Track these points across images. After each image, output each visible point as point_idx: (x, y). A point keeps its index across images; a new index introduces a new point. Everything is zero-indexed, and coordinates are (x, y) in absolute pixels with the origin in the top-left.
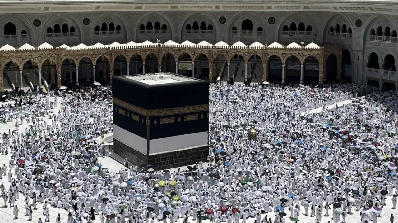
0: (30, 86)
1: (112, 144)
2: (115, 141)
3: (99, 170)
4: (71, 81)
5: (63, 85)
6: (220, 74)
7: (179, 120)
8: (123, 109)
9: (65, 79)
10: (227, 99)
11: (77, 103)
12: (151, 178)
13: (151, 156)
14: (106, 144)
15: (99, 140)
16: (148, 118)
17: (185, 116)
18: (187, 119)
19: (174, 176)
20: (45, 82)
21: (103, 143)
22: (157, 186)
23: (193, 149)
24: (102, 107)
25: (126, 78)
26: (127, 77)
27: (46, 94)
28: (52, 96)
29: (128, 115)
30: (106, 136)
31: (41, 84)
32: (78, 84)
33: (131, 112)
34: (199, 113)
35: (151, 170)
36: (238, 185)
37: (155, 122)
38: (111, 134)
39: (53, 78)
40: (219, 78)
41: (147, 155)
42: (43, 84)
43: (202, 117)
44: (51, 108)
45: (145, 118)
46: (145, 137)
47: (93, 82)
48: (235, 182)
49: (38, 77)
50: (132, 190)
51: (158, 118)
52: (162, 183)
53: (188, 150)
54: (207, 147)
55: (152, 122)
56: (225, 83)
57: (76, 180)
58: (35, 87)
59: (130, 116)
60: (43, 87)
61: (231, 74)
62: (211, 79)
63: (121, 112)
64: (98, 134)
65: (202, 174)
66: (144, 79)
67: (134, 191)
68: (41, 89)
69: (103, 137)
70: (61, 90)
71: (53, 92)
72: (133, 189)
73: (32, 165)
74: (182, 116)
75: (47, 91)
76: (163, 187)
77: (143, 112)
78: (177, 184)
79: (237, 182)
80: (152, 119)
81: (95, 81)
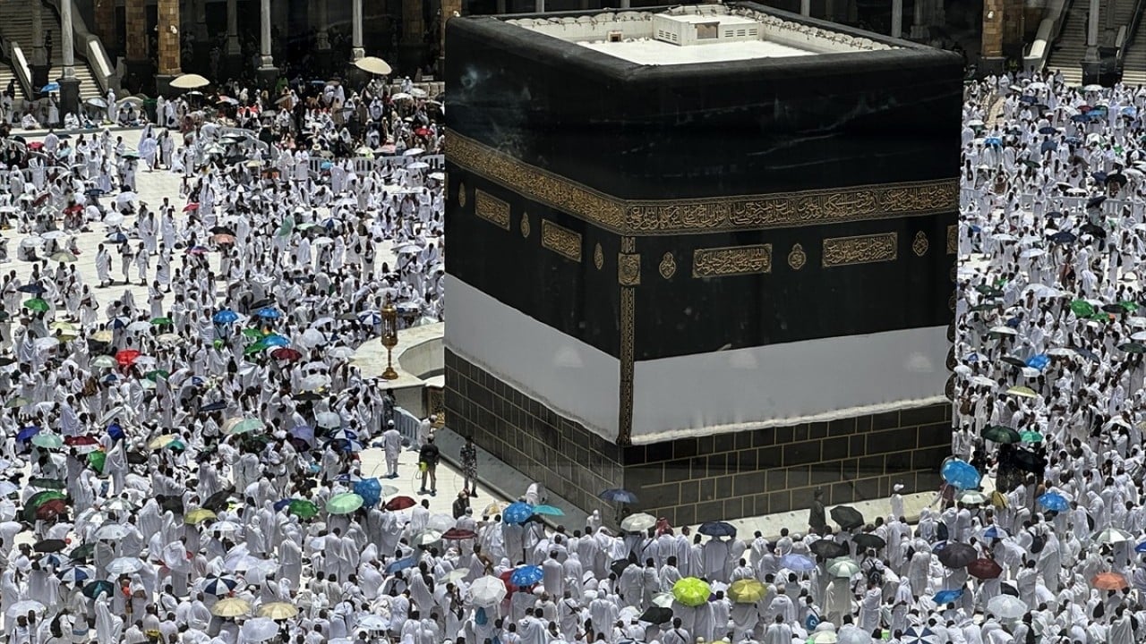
0: (13, 66)
1: (439, 381)
2: (455, 365)
3: (361, 514)
4: (234, 47)
5: (187, 70)
6: (1047, 26)
7: (797, 259)
8: (498, 190)
9: (204, 37)
10: (1076, 161)
11: (258, 163)
12: (633, 559)
13: (640, 448)
14: (406, 380)
15: (370, 358)
16: (628, 245)
17: (826, 242)
18: (841, 253)
19: (755, 556)
20: (95, 46)
21: (389, 374)
22: (664, 601)
23: (864, 421)
24: (393, 190)
25: (519, 27)
26: (526, 24)
27: (95, 112)
28: (128, 122)
29: (526, 227)
30: (406, 338)
31: (69, 56)
32: (267, 64)
33: (540, 211)
34: (910, 226)
35: (640, 521)
36: (1099, 612)
37: (668, 267)
38: (431, 329)
39: (137, 27)
40: (1038, 49)
41: (619, 440)
42: (83, 58)
43: (921, 246)
44: (125, 189)
45: (612, 242)
46: (608, 343)
47: (348, 54)
48: (1082, 599)
49: (58, 19)
50: (533, 620)
51: (685, 245)
52: (693, 588)
53: (839, 425)
54: (942, 411)
55: (649, 268)
57: (241, 559)
58: (40, 76)
59: (537, 231)
60: (81, 74)
61: (1107, 27)
62: (993, 52)
63: (492, 210)
65: (910, 552)
66: (615, 39)
67: (542, 623)
68: (70, 88)
69: (391, 342)
70: (173, 94)
71: (135, 101)
72: (539, 614)
73: (15, 479)
74: (813, 237)
75: (105, 96)
76: (700, 607)
77: (605, 211)
78: (771, 595)
79: (1095, 601)
80: (651, 248)
81: (359, 50)
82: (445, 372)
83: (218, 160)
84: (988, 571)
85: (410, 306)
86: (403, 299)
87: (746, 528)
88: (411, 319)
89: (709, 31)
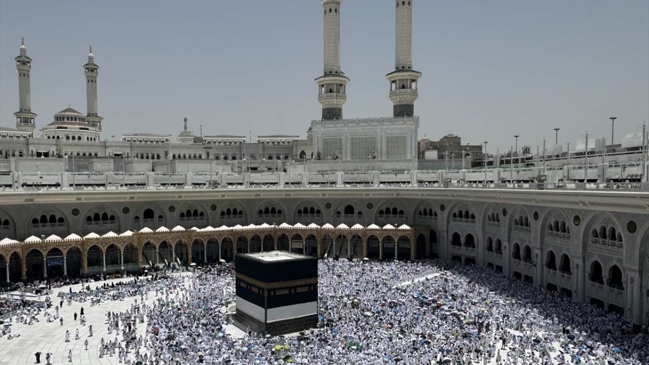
0: (165, 262)
1: (235, 313)
2: (237, 310)
3: (224, 336)
4: (200, 259)
5: (193, 262)
6: (327, 252)
7: (293, 291)
8: (244, 282)
9: (195, 257)
10: (333, 273)
11: (204, 277)
12: (268, 342)
13: (268, 324)
14: (230, 313)
15: (223, 309)
16: (266, 290)
17: (297, 288)
18: (299, 290)
19: (288, 341)
20: (178, 259)
21: (227, 312)
22: (273, 350)
23: (304, 317)
24: (226, 281)
26: (248, 255)
27: (178, 270)
28: (183, 271)
29: (249, 287)
30: (229, 306)
31: (174, 261)
32: (206, 261)
33: (251, 285)
34: (309, 285)
35: (268, 336)
36: (343, 348)
37: (272, 293)
38: (234, 304)
39: (185, 255)
40: (326, 255)
41: (265, 322)
42: (176, 261)
43: (312, 288)
44: (183, 282)
45: (263, 290)
46: (263, 307)
47: (219, 259)
48: (341, 346)
49: (172, 255)
50: (252, 354)
51: (275, 290)
52: (278, 347)
53: (300, 318)
54: (317, 315)
55: (269, 294)
56: (331, 260)
57: (203, 345)
58: (169, 264)
59: (251, 288)
60: (176, 263)
61: (336, 252)
62: (319, 256)
63: (243, 284)
64: (222, 305)
65: (313, 339)
66: (262, 257)
67: (253, 354)
68: (174, 266)
69: (227, 307)
70: (191, 266)
71: (184, 267)
72: (253, 353)
73: (165, 332)
74: (295, 288)
75: (179, 267)
76: (279, 351)
77: (261, 285)
78: (291, 348)
79: (343, 346)
80: (269, 290)
81: (220, 258)
82: (236, 311)
83: (197, 277)
84: (326, 341)
85: (229, 300)
86: (229, 299)
87: (286, 336)
88: (230, 303)
89: (277, 255)
